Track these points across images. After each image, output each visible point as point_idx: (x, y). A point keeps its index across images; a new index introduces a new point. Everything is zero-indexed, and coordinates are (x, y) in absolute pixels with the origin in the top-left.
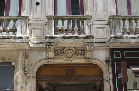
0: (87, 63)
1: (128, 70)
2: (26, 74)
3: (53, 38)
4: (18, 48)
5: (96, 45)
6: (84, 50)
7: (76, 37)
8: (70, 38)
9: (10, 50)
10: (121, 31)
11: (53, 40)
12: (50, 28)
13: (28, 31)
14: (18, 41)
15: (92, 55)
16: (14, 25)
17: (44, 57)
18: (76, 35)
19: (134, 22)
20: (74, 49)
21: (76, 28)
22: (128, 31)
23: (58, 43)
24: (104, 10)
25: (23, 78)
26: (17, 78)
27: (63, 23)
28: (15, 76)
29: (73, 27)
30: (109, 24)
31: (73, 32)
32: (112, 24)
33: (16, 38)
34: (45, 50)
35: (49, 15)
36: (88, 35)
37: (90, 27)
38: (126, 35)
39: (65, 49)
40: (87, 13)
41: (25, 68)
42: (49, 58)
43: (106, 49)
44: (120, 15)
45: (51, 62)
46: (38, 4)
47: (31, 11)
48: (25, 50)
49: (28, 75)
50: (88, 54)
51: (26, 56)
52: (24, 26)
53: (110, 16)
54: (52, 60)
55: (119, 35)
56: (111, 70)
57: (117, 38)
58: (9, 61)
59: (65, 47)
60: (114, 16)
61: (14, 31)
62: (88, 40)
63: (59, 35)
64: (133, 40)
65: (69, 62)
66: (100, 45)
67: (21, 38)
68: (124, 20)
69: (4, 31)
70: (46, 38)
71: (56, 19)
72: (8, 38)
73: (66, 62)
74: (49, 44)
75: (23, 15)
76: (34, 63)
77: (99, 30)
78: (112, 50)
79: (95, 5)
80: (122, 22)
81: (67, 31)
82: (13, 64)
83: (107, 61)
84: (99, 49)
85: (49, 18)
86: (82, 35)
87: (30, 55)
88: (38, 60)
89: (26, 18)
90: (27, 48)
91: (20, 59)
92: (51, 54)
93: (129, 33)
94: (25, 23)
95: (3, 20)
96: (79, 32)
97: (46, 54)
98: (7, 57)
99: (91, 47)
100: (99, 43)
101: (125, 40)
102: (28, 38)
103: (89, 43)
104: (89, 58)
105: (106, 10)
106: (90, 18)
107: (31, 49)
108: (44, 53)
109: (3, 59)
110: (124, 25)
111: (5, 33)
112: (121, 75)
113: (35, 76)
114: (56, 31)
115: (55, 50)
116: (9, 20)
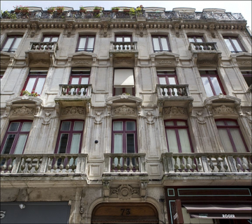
0: (142, 201)
1: (183, 209)
2: (81, 214)
3: (110, 175)
4: (75, 186)
5: (150, 183)
6: (139, 188)
7: (131, 175)
8: (126, 175)
9: (68, 188)
10: (174, 168)
11: (109, 178)
12: (107, 166)
13: (87, 168)
14: (76, 178)
15: (147, 193)
16: (74, 163)
17: (100, 196)
18: (131, 172)
19: (184, 159)
20: (129, 187)
21: (131, 165)
22: (180, 168)
23: (114, 180)
24: (157, 148)
25: (78, 219)
26: (72, 219)
27: (119, 160)
28: (71, 216)
29: (128, 164)
30: (162, 161)
31: (128, 169)
32: (165, 162)
33: (75, 176)
34: (102, 187)
35: (106, 152)
36: (142, 172)
37: (144, 164)
38: (178, 173)
39: (121, 187)
40: (141, 151)
41: (81, 207)
42: (105, 197)
43: (160, 187)
44: (172, 153)
45: (107, 200)
46: (96, 142)
47: (90, 148)
48: (82, 187)
49: (83, 215)
50: (143, 192)
51: (83, 194)
52: (83, 163)
53: (162, 154)
54: (107, 199)
55: (172, 172)
56: (166, 210)
57: (170, 176)
58: (66, 200)
59: (120, 185)
60: (166, 154)
61: (74, 168)
62: (143, 178)
63: (115, 173)
64: (185, 178)
65: (125, 201)
66: (154, 183)
67: (79, 175)
68: (175, 157)
69: (64, 168)
70: (103, 175)
71: (112, 156)
72: (67, 176)
73: (121, 201)
74: (105, 182)
75: (82, 152)
76: (90, 201)
77: (153, 167)
78: (166, 188)
79: (148, 144)
80: (173, 159)
81: (123, 169)
82: (70, 202)
83: (162, 200)
84: (153, 187)
85: (106, 156)
86: (137, 173)
87: (87, 193)
88: (94, 198)
89: (85, 156)
90: (85, 186)
91: (77, 197)
92: (107, 193)
93: (181, 171)
94: (85, 161)
95: (64, 157)
96: (134, 169)
97: (102, 192)
98: (64, 195)
99: (146, 185)
100: (153, 180)
101: (178, 178)
102: (86, 176)
103: (144, 180)
104: (143, 197)
105: (158, 148)
106: (144, 155)
107: (89, 187)
108: (101, 191)
109: (61, 197)
110: (176, 163)
111: (65, 170)
112: (176, 216)
113: (90, 216)
114: (113, 168)
115: (111, 188)
116: (69, 158)
